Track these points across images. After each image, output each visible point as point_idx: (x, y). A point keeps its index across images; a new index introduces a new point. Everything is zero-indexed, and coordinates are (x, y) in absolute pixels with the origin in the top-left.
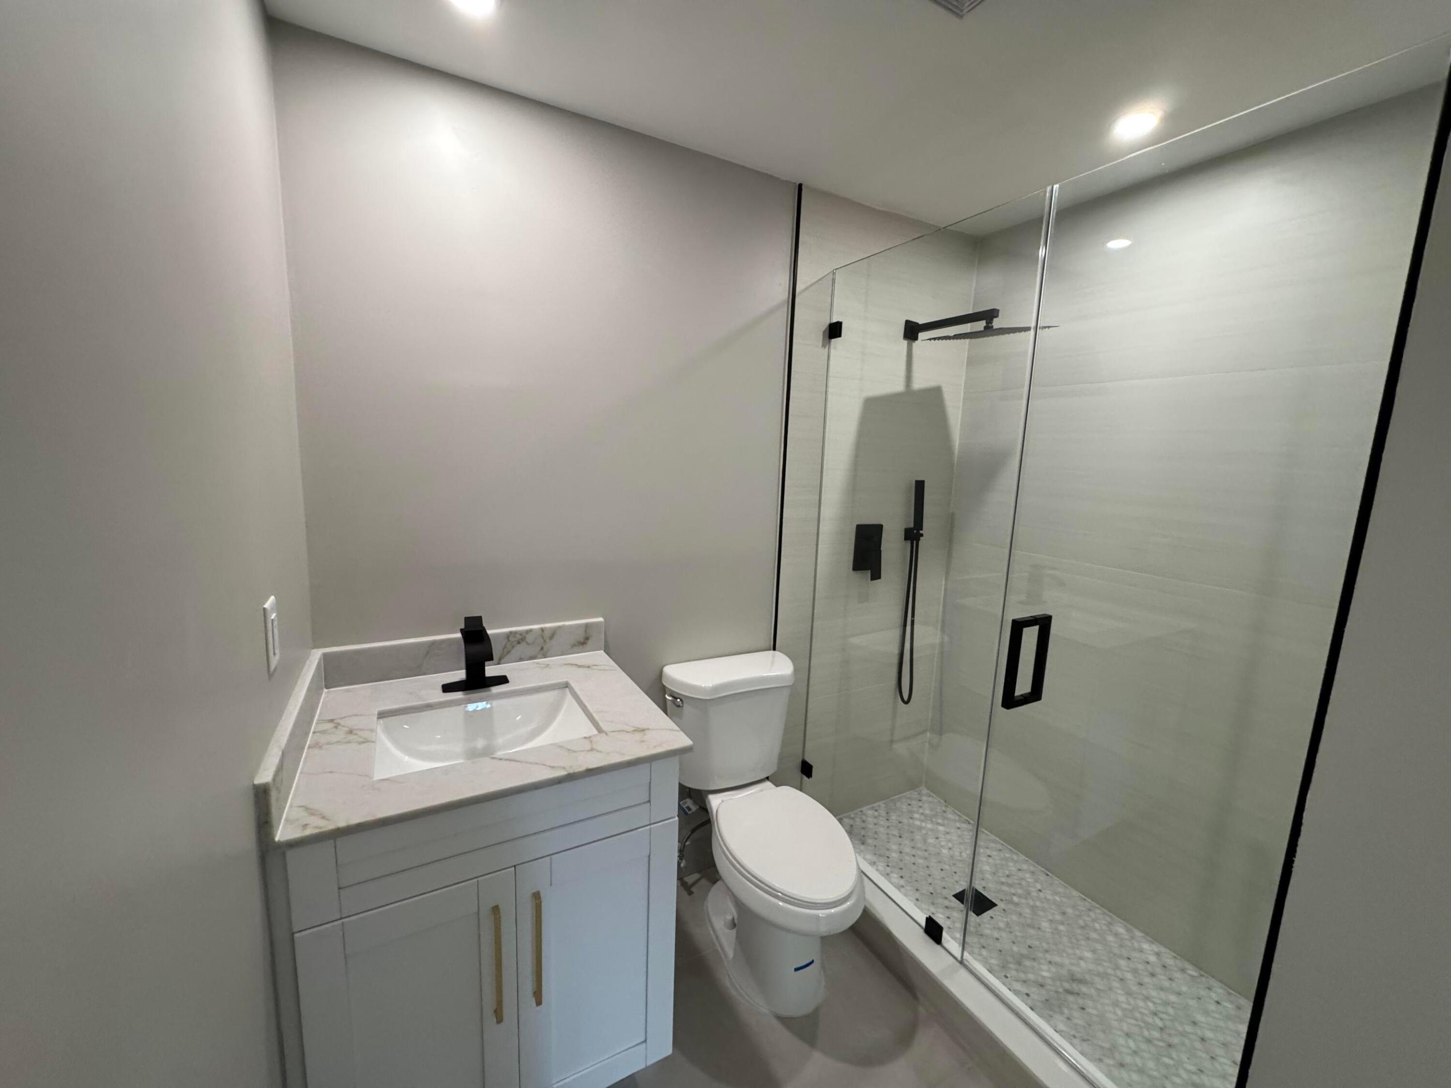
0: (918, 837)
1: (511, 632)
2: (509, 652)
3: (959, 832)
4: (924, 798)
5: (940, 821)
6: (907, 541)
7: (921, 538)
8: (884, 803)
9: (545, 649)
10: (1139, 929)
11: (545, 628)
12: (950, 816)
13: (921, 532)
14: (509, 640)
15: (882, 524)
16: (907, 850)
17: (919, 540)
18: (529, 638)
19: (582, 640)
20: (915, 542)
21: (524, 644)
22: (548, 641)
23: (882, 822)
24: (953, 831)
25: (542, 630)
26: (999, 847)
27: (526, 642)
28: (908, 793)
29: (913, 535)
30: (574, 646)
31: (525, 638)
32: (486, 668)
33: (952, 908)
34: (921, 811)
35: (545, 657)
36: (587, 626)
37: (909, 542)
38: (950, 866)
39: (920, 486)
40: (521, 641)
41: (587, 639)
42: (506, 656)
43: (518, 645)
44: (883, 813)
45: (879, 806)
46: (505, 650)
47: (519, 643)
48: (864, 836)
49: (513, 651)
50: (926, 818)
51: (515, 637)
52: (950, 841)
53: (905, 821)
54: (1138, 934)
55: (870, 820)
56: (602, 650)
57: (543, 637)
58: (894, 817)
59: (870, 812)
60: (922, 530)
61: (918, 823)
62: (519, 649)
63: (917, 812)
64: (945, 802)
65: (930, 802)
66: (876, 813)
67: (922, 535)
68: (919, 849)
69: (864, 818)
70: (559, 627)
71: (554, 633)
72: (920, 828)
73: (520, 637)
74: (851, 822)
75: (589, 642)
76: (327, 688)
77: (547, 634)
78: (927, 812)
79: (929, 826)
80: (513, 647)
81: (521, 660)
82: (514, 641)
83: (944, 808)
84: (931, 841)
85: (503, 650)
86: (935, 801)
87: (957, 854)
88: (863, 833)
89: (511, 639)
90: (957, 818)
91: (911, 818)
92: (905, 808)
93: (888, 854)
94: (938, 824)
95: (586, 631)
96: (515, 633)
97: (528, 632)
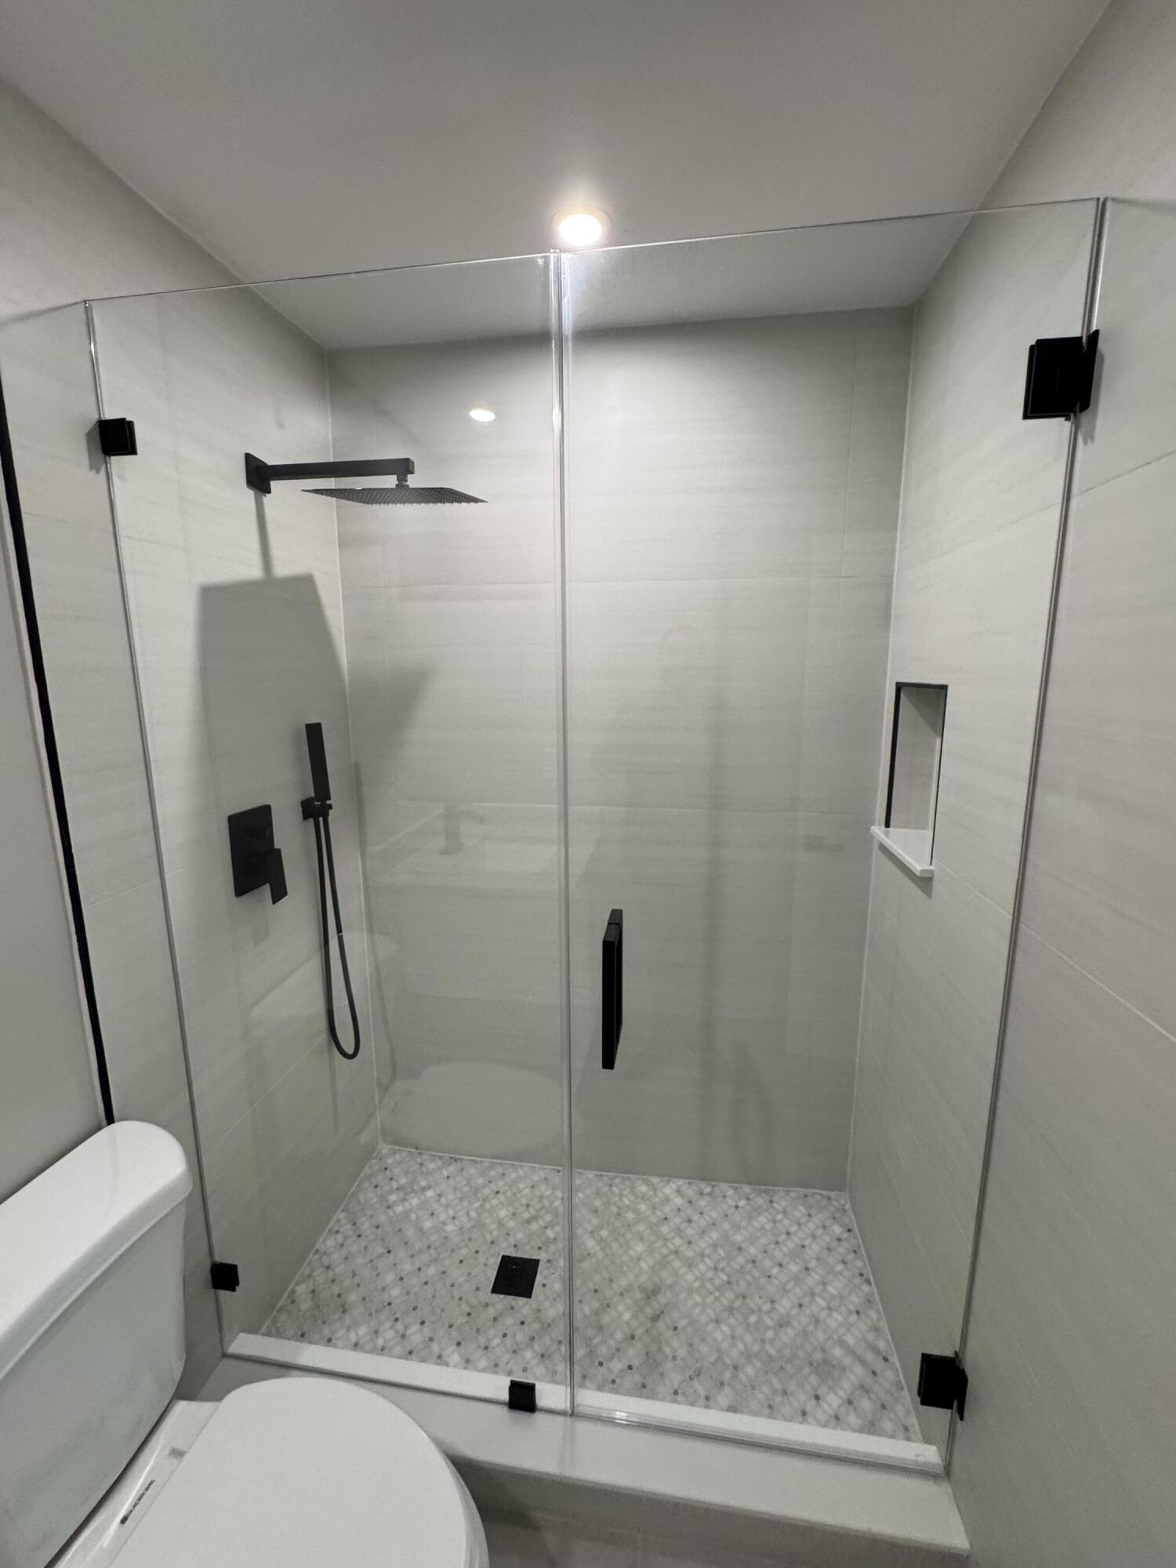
0: (410, 1232)
3: (451, 1182)
4: (390, 1161)
5: (423, 1183)
6: (308, 820)
7: (331, 812)
8: (343, 1211)
10: (653, 1175)
12: (431, 1166)
13: (328, 802)
15: (268, 803)
16: (407, 1267)
17: (328, 814)
20: (321, 819)
23: (354, 1247)
24: (443, 1187)
26: (500, 1169)
28: (366, 1168)
29: (316, 809)
33: (502, 1314)
34: (395, 1185)
37: (311, 820)
38: (466, 1246)
39: (314, 732)
44: (347, 1229)
45: (338, 1221)
48: (339, 1296)
50: (405, 1191)
52: (447, 1206)
53: (383, 1219)
54: (655, 1180)
55: (336, 1256)
58: (365, 1225)
59: (331, 1242)
60: (330, 799)
61: (399, 1209)
63: (391, 1192)
64: (416, 1149)
65: (399, 1163)
66: (340, 1238)
67: (330, 807)
68: (420, 1251)
69: (325, 1260)
72: (406, 1214)
74: (311, 1285)
78: (403, 1180)
79: (415, 1201)
83: (419, 1160)
84: (428, 1225)
86: (404, 1154)
87: (465, 1219)
88: (336, 1290)
90: (439, 1163)
91: (389, 1207)
92: (372, 1196)
93: (386, 1298)
94: (425, 1189)
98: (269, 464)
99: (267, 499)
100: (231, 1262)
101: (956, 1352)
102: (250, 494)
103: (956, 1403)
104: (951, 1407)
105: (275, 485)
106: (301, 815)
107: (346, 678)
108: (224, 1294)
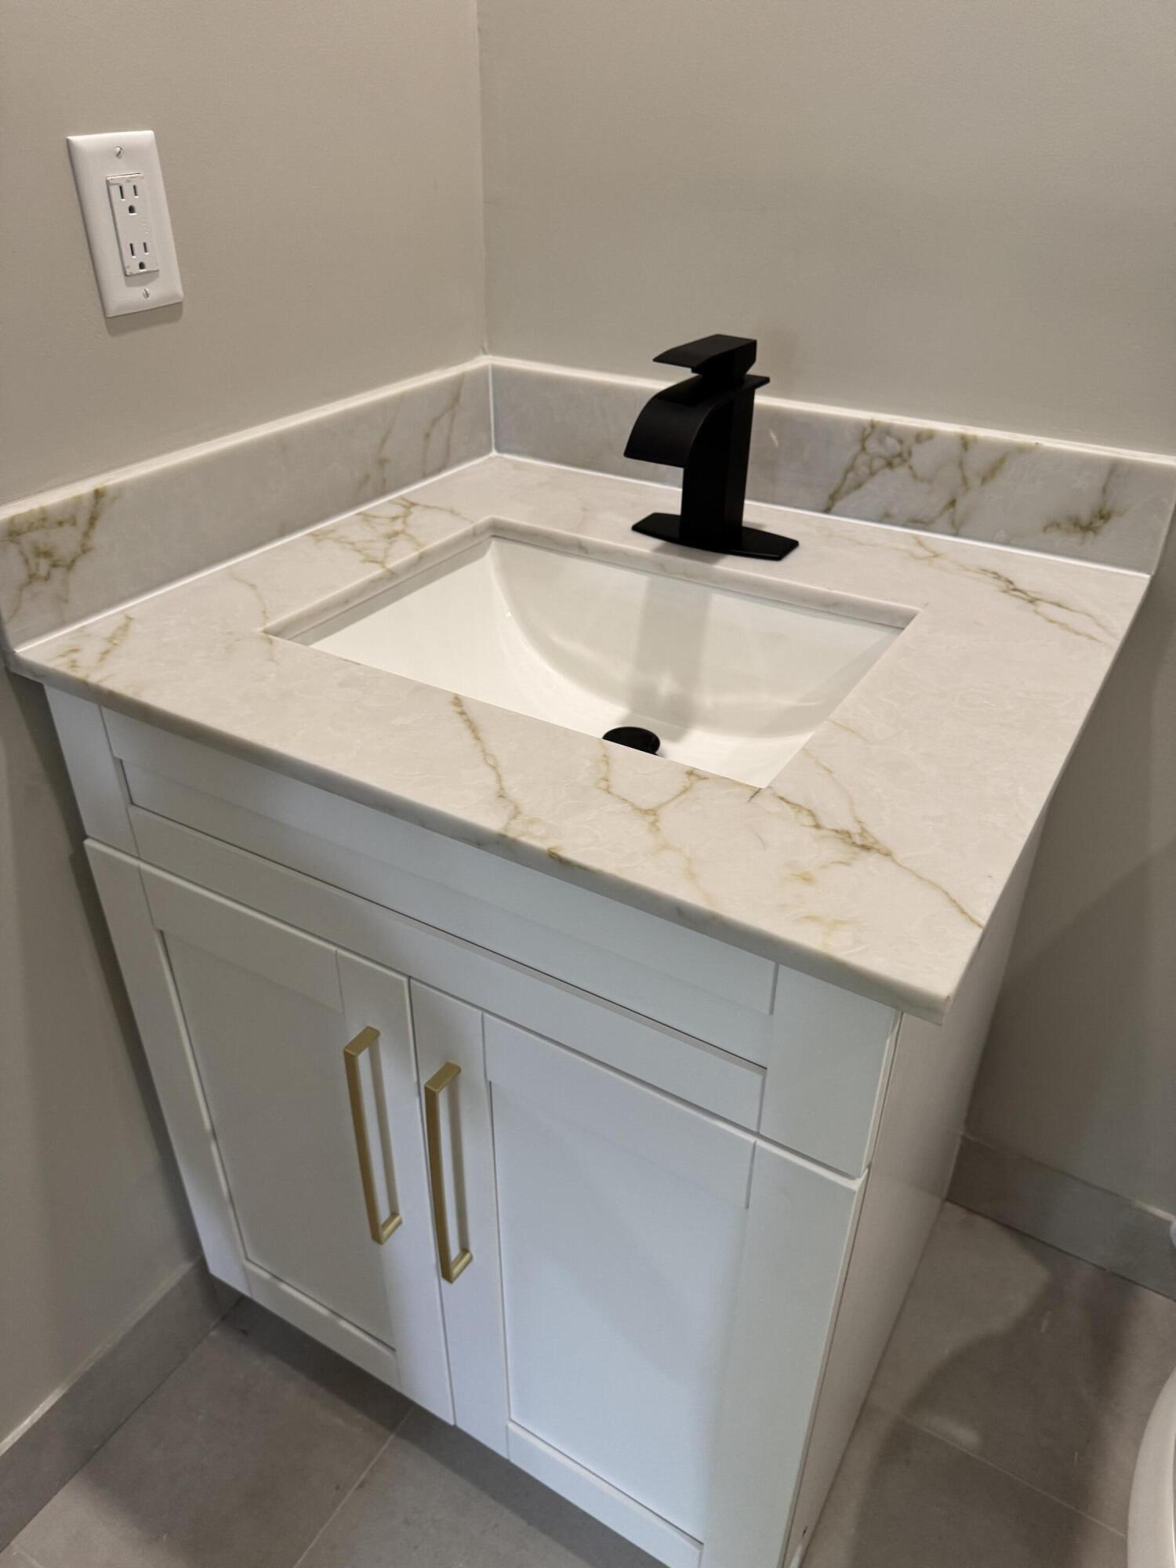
1: (873, 425)
2: (859, 486)
9: (961, 507)
11: (975, 439)
14: (863, 449)
18: (922, 458)
19: (1085, 517)
21: (902, 471)
22: (975, 482)
25: (965, 442)
27: (911, 468)
30: (1052, 525)
31: (910, 453)
32: (747, 502)
35: (956, 535)
36: (1114, 468)
40: (896, 461)
41: (1104, 516)
42: (848, 493)
43: (887, 471)
46: (850, 475)
47: (890, 465)
49: (869, 486)
51: (881, 442)
56: (1148, 573)
57: (961, 465)
62: (887, 486)
70: (1021, 450)
71: (1001, 460)
73: (898, 448)
75: (1109, 532)
76: (499, 450)
77: (976, 463)
80: (872, 474)
81: (886, 518)
82: (880, 457)
85: (847, 472)
89: (872, 445)
95: (1104, 490)
96: (887, 431)
97: (922, 437)
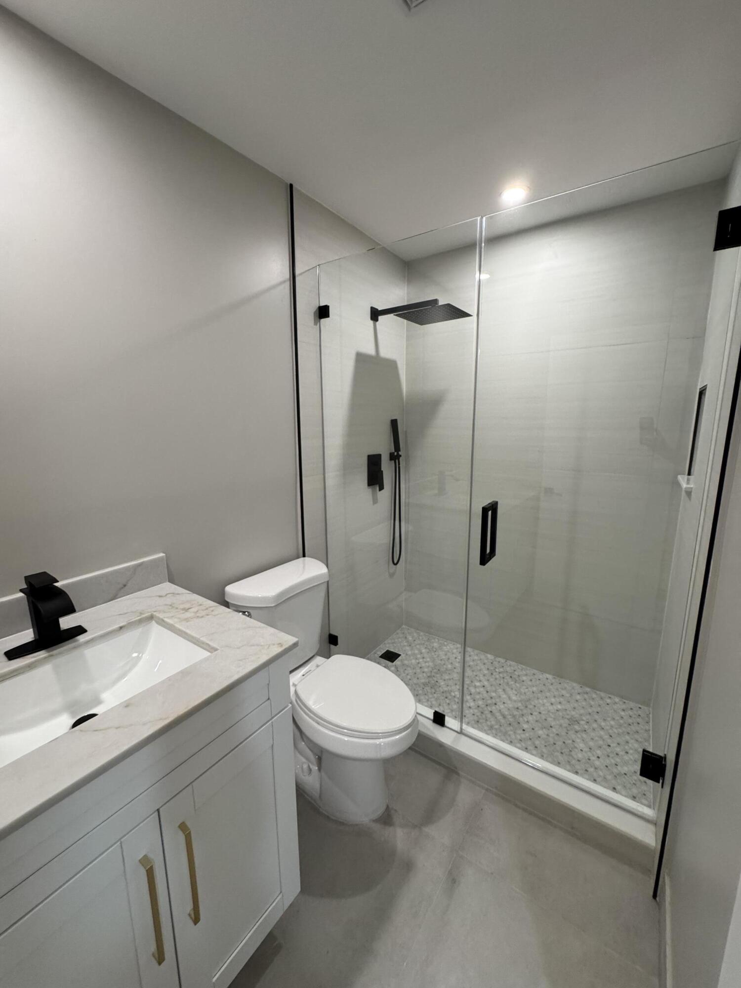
98: (379, 309)
99: (377, 323)
100: (336, 634)
101: (665, 755)
102: (372, 322)
103: (661, 781)
104: (659, 782)
105: (380, 318)
106: (389, 459)
107: (405, 400)
108: (332, 646)
